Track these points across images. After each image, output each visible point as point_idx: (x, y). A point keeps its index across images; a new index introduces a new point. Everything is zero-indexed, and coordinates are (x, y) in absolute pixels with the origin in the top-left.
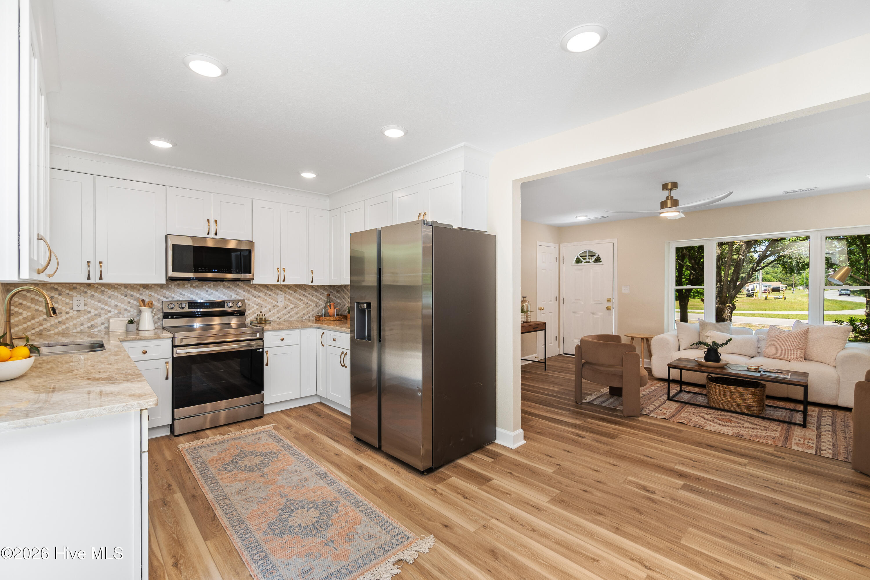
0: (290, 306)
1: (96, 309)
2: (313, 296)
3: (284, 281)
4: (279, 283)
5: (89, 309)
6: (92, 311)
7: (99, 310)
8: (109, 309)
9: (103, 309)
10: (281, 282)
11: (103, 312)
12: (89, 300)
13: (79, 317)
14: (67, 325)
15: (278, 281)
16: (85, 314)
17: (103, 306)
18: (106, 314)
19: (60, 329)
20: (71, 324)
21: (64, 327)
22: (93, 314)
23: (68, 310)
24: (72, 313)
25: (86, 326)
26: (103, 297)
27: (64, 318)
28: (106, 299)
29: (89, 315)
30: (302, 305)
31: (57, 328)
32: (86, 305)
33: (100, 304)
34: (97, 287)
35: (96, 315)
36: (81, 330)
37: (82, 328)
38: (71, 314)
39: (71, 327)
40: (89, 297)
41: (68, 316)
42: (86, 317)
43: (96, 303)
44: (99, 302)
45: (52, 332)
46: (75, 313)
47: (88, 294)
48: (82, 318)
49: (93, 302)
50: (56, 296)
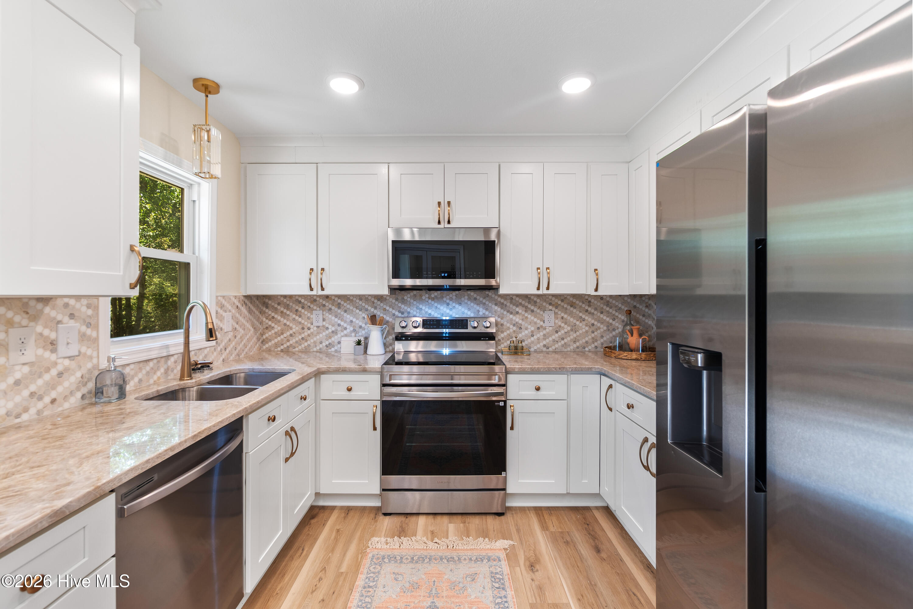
0: (563, 328)
1: (333, 326)
2: (602, 313)
3: (548, 288)
4: (540, 292)
5: (327, 325)
6: (330, 327)
7: (336, 326)
8: (345, 325)
9: (339, 325)
10: (543, 291)
11: (339, 328)
12: (327, 314)
13: (318, 333)
14: (309, 342)
15: (538, 289)
16: (324, 331)
17: (339, 322)
18: (342, 331)
19: (303, 346)
20: (312, 341)
21: (306, 344)
22: (330, 331)
23: (309, 325)
24: (313, 329)
25: (324, 344)
26: (339, 311)
27: (306, 334)
28: (342, 313)
29: (327, 332)
30: (583, 328)
31: (301, 345)
32: (324, 320)
33: (336, 320)
34: (334, 300)
35: (333, 332)
36: (320, 349)
37: (321, 346)
38: (312, 330)
39: (312, 345)
40: (327, 311)
41: (309, 332)
42: (324, 334)
43: (333, 318)
44: (336, 316)
45: (297, 349)
46: (315, 328)
47: (326, 307)
48: (321, 335)
49: (330, 316)
50: (300, 309)
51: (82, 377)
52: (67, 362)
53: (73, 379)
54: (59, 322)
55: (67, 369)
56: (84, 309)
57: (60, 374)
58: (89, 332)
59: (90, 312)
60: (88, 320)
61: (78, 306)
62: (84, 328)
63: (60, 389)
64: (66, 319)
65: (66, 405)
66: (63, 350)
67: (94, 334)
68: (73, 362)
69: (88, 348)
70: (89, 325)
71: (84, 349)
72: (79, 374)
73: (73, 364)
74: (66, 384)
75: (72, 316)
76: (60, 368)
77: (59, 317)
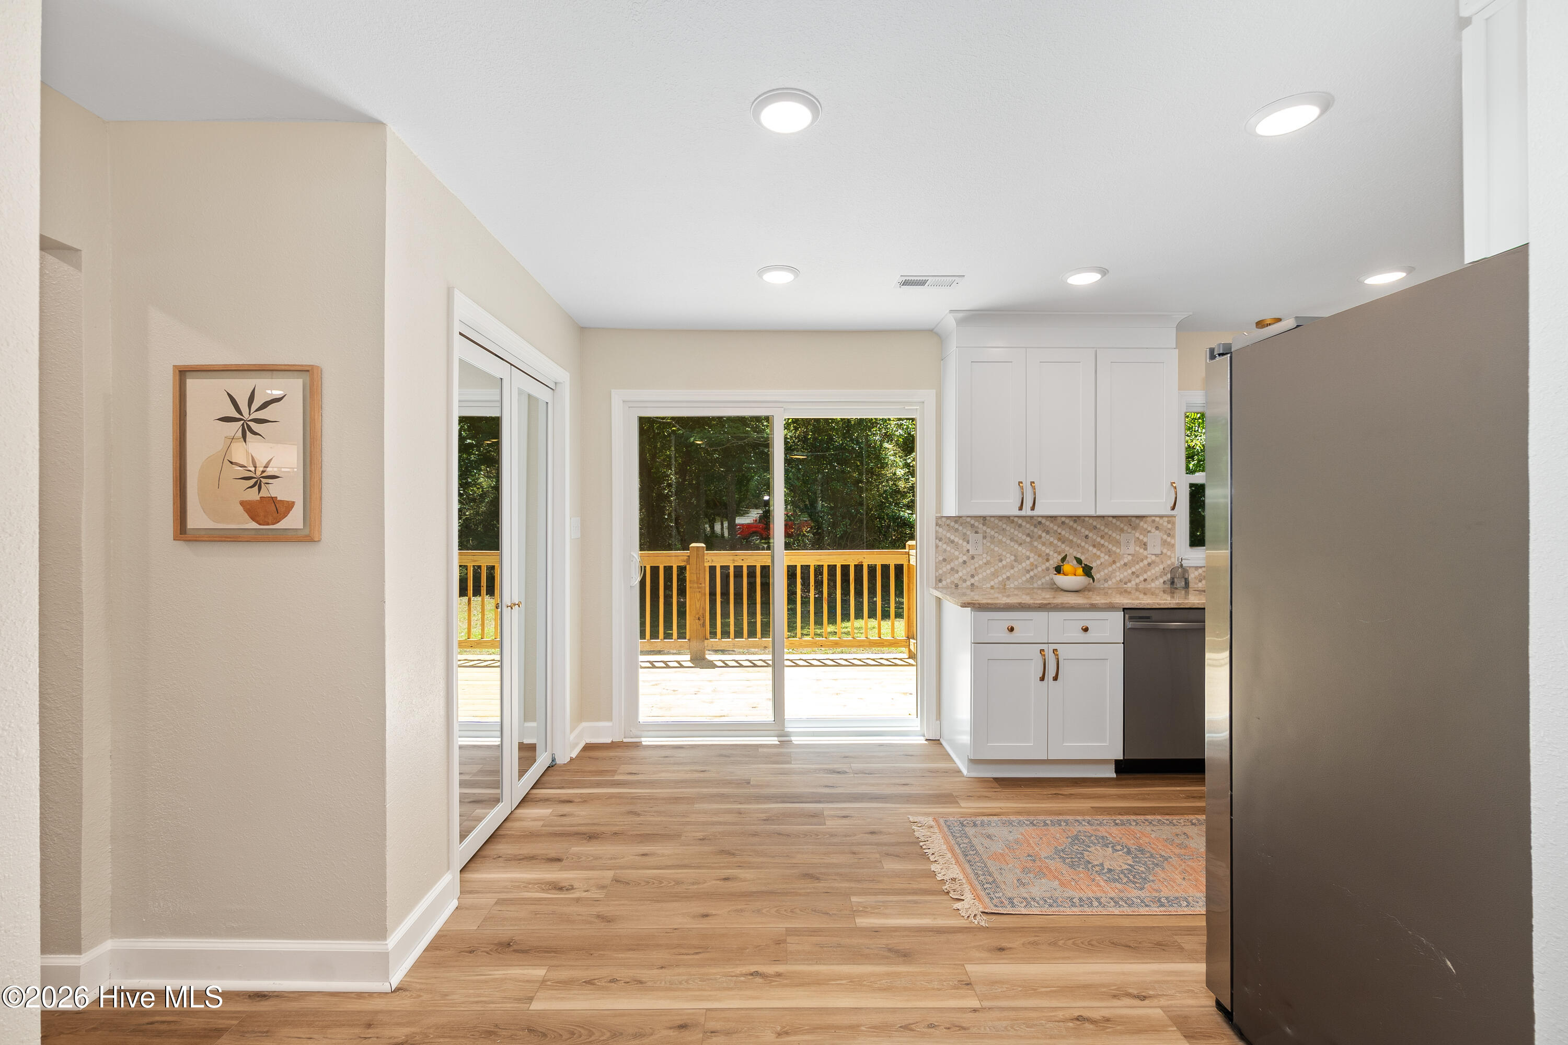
51: (1164, 569)
52: (1153, 557)
53: (1157, 569)
54: (1149, 532)
55: (1153, 562)
56: (1165, 524)
57: (1149, 564)
58: (1169, 539)
59: (1169, 526)
60: (1168, 532)
61: (1161, 521)
62: (1165, 537)
63: (1149, 573)
64: (1153, 530)
65: (1153, 585)
66: (1150, 549)
67: (1173, 542)
68: (1157, 558)
69: (1168, 550)
70: (1169, 535)
71: (1165, 551)
72: (1161, 567)
73: (1157, 560)
74: (1153, 571)
75: (1157, 528)
76: (1149, 560)
77: (1149, 529)
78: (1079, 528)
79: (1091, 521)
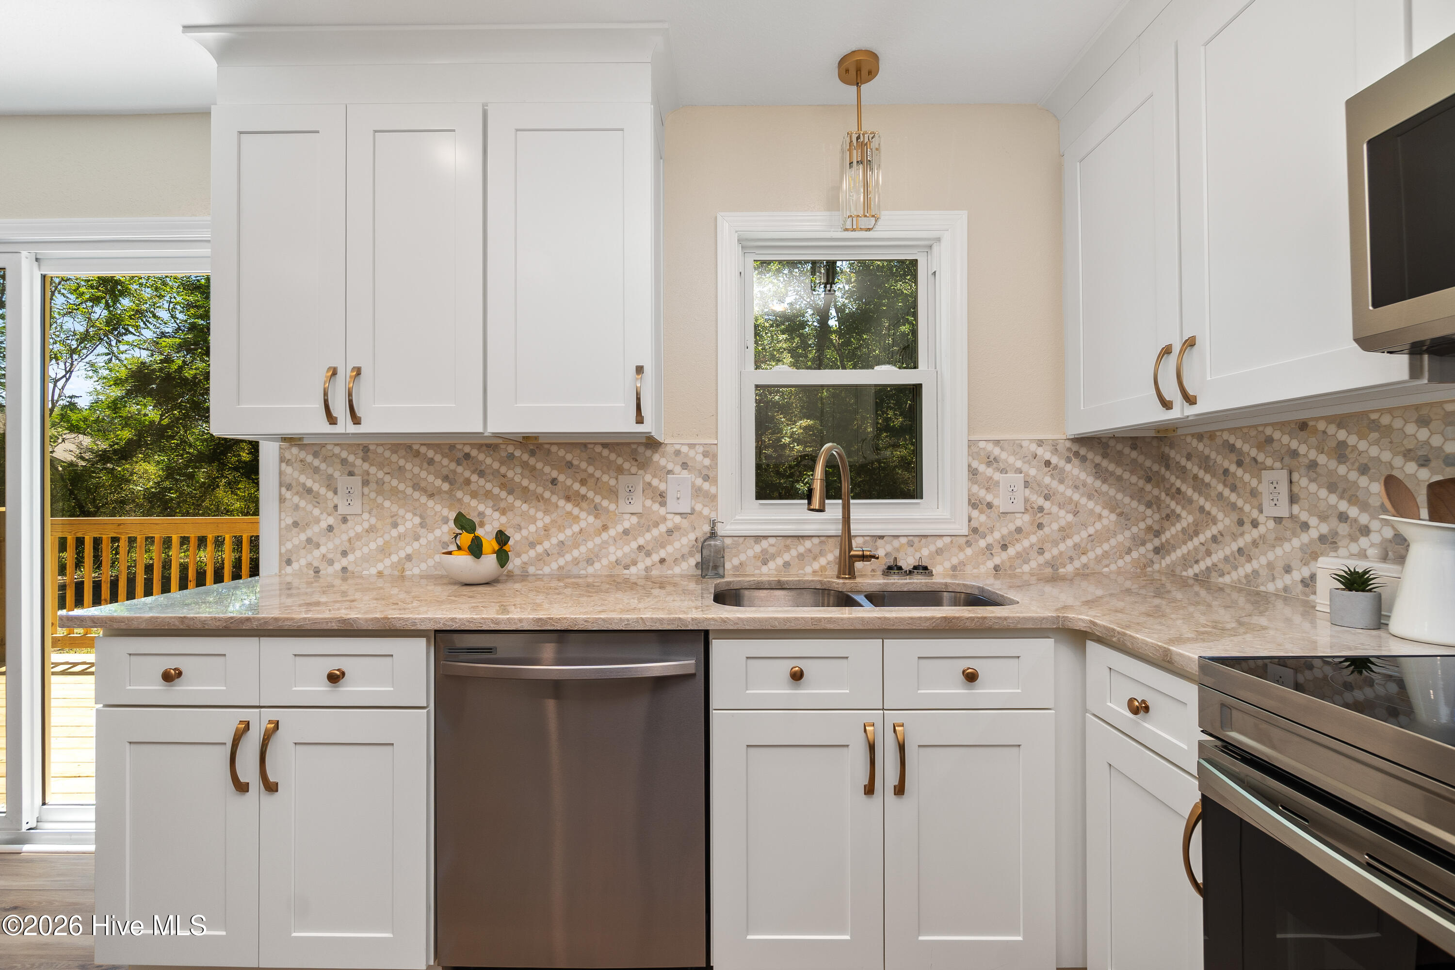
1: (1323, 518)
5: (1304, 516)
6: (1313, 521)
7: (1334, 522)
8: (1364, 519)
9: (1343, 517)
11: (1343, 529)
12: (1304, 482)
13: (1280, 539)
14: (1255, 564)
16: (1295, 534)
17: (1343, 506)
18: (1353, 539)
19: (1241, 572)
20: (1263, 560)
21: (1248, 568)
22: (1314, 534)
23: (1255, 514)
24: (1267, 526)
25: (1297, 576)
26: (1342, 470)
27: (1248, 538)
28: (1353, 476)
29: (1305, 538)
31: (1236, 568)
32: (1293, 499)
33: (1333, 499)
34: (1324, 432)
35: (1322, 538)
36: (1286, 589)
37: (1288, 579)
38: (1262, 529)
39: (1263, 572)
40: (1303, 471)
41: (1255, 533)
42: (1296, 542)
43: (1323, 493)
44: (1332, 488)
45: (1227, 579)
46: (1271, 524)
47: (1301, 460)
48: (1287, 547)
49: (1313, 487)
50: (1233, 468)
51: (696, 540)
52: (678, 519)
53: (684, 541)
54: (670, 472)
55: (677, 528)
56: (699, 457)
57: (670, 532)
58: (706, 486)
59: (707, 462)
60: (705, 472)
61: (692, 453)
62: (699, 481)
63: (670, 549)
64: (678, 469)
65: (677, 570)
66: (672, 504)
67: (713, 490)
68: (685, 521)
69: (705, 506)
70: (706, 478)
71: (698, 507)
72: (692, 536)
73: (685, 524)
74: (677, 545)
75: (685, 466)
76: (670, 524)
77: (670, 466)
78: (539, 465)
79: (562, 453)
